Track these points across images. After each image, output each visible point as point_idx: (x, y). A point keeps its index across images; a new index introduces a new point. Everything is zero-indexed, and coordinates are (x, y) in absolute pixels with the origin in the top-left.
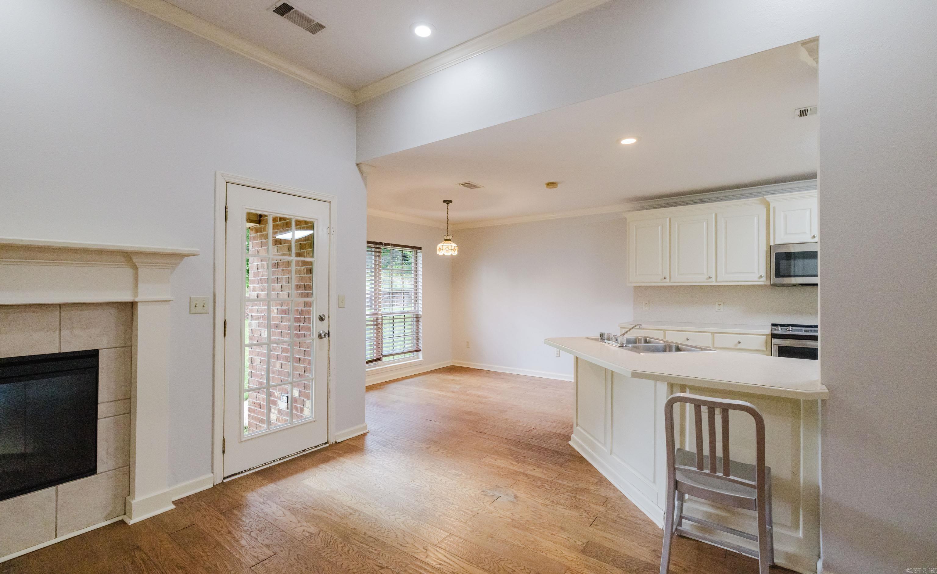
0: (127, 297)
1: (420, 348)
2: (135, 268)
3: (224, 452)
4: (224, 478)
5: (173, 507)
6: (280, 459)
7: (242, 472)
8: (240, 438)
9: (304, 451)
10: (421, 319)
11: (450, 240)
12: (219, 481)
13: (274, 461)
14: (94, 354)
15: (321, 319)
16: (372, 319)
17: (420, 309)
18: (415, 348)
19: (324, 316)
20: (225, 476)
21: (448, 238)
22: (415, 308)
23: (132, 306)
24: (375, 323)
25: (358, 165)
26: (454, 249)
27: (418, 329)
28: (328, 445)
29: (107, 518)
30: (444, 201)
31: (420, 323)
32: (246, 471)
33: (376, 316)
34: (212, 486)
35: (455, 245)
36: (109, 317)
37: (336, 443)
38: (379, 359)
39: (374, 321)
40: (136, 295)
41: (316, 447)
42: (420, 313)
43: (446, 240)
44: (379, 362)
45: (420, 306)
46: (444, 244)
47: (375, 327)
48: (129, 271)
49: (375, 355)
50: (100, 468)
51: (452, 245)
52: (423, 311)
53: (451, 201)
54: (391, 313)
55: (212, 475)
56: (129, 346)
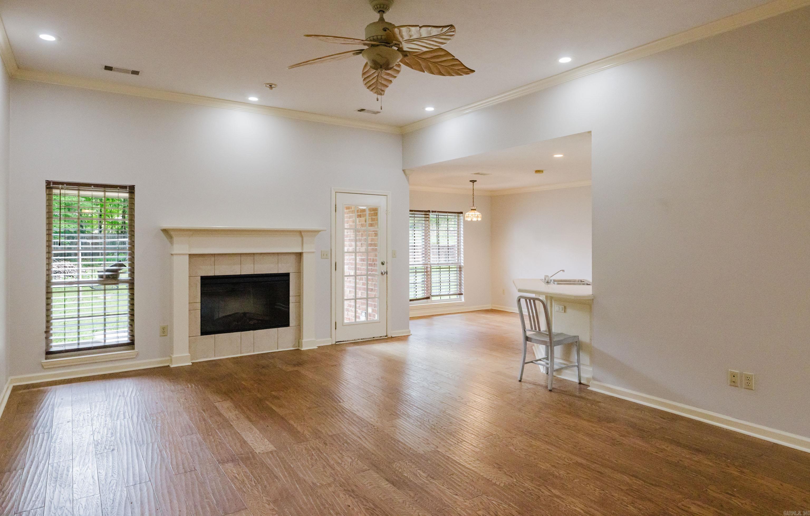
0: (299, 251)
1: (463, 293)
2: (302, 237)
3: (336, 329)
4: (336, 342)
5: (317, 348)
6: (362, 339)
7: (344, 341)
8: (343, 324)
9: (374, 338)
10: (463, 270)
11: (475, 210)
12: (334, 343)
13: (359, 339)
14: (287, 275)
15: (383, 264)
16: (423, 267)
17: (462, 261)
18: (458, 292)
19: (384, 262)
20: (337, 341)
21: (473, 208)
22: (458, 260)
23: (299, 254)
24: (425, 271)
25: (403, 170)
26: (478, 217)
27: (460, 277)
28: (387, 338)
29: (293, 347)
30: (470, 181)
31: (463, 273)
32: (346, 341)
33: (426, 266)
34: (331, 344)
35: (479, 213)
36: (293, 258)
37: (392, 337)
38: (428, 298)
39: (424, 269)
40: (302, 249)
41: (380, 337)
42: (462, 264)
43: (472, 210)
44: (429, 300)
45: (462, 258)
46: (470, 213)
47: (425, 273)
48: (300, 239)
49: (426, 294)
50: (291, 324)
51: (476, 213)
52: (464, 263)
53: (476, 181)
54: (438, 264)
55: (331, 339)
56: (299, 272)
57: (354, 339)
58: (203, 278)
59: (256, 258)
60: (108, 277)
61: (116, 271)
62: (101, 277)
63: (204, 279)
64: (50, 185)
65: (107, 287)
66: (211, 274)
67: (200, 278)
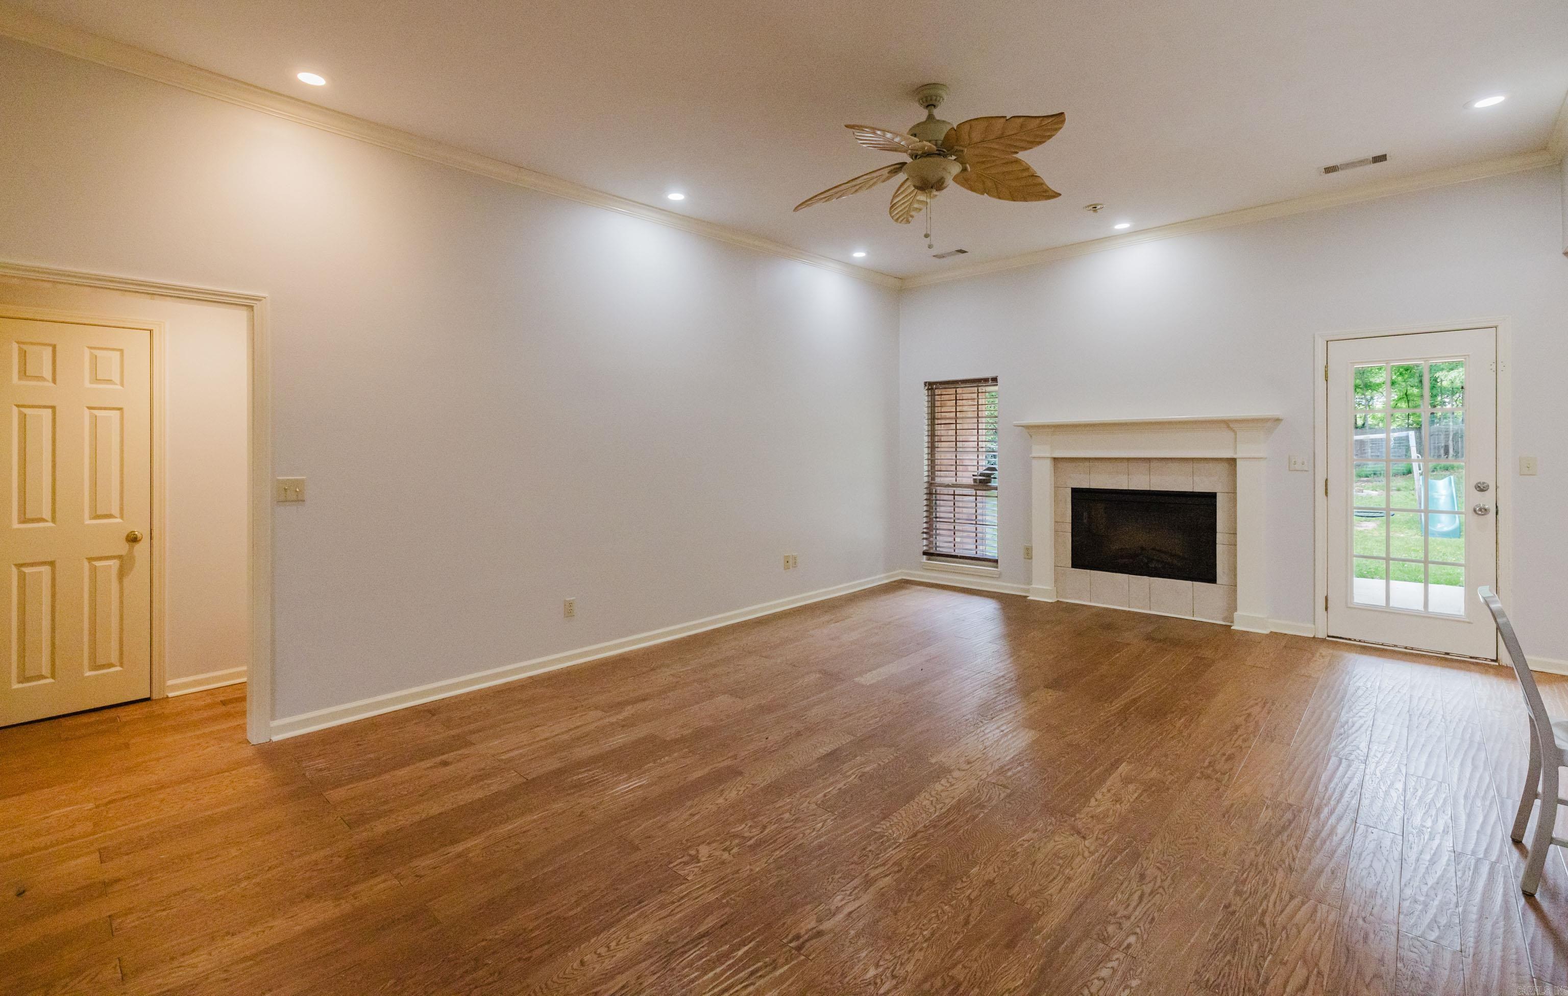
0: (1230, 454)
2: (1233, 431)
3: (1326, 609)
4: (1328, 636)
5: (1268, 633)
6: (1406, 648)
7: (1350, 639)
8: (1346, 603)
9: (1447, 654)
12: (1321, 635)
13: (1397, 646)
14: (1213, 496)
15: (1481, 487)
19: (1489, 483)
20: (1330, 634)
23: (1232, 462)
28: (1497, 664)
29: (1220, 620)
32: (1355, 640)
34: (1312, 636)
36: (1220, 468)
40: (1236, 453)
41: (1471, 658)
48: (1229, 434)
50: (1219, 580)
55: (1313, 626)
56: (1233, 493)
57: (1381, 643)
58: (1074, 491)
59: (1154, 464)
60: (981, 481)
61: (989, 475)
62: (975, 480)
63: (1077, 493)
64: (931, 386)
65: (979, 493)
66: (1085, 485)
67: (1070, 491)
